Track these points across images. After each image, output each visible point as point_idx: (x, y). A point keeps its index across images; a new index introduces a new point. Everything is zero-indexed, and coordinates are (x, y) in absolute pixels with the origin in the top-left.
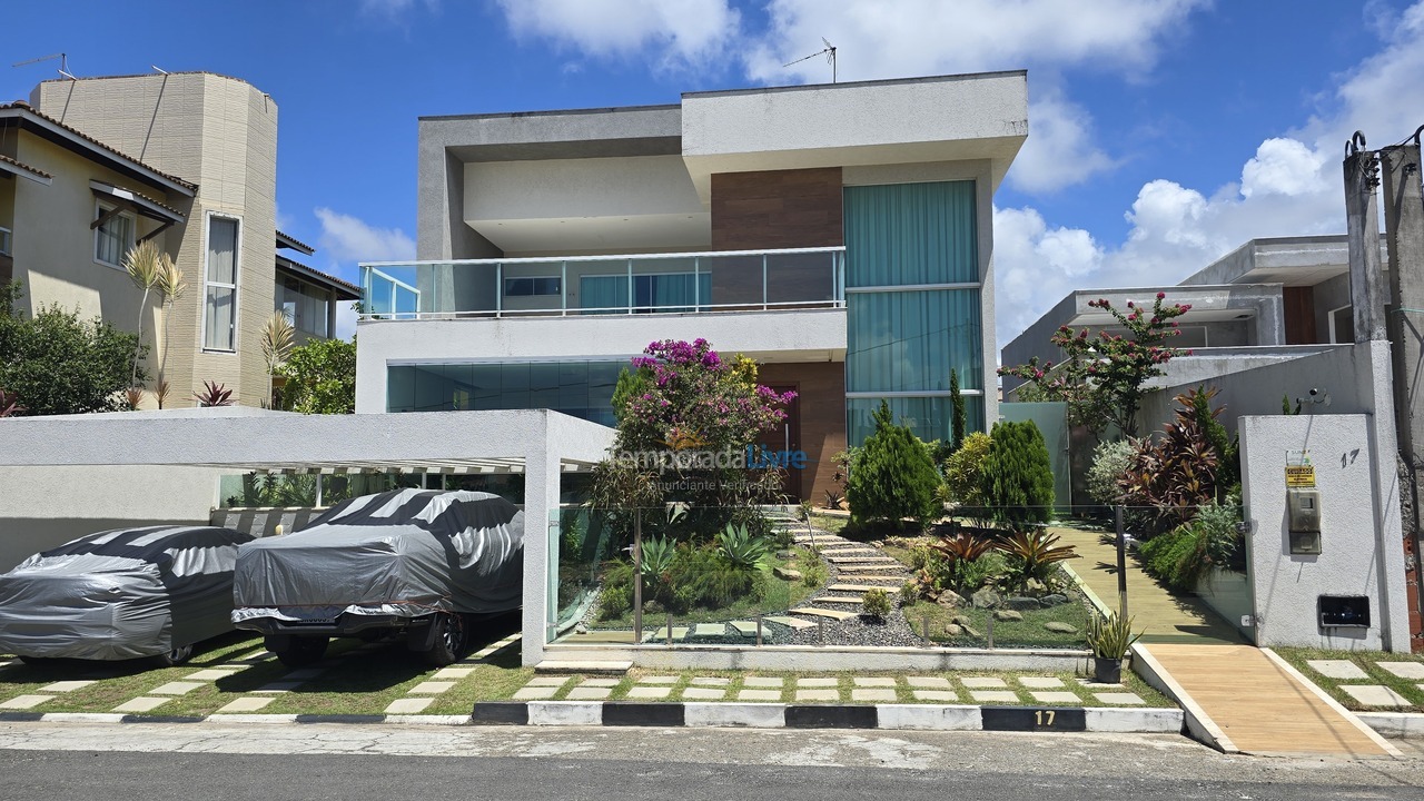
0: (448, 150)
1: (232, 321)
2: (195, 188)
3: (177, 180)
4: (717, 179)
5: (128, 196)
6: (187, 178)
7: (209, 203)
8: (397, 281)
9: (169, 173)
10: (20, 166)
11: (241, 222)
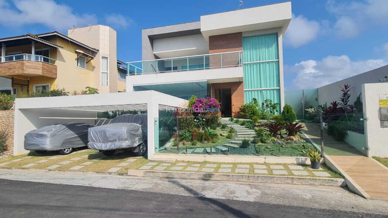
0: (149, 36)
1: (107, 80)
2: (98, 50)
3: (95, 49)
4: (210, 37)
5: (82, 52)
6: (97, 48)
7: (101, 53)
8: (136, 67)
9: (93, 48)
10: (57, 46)
11: (108, 58)
